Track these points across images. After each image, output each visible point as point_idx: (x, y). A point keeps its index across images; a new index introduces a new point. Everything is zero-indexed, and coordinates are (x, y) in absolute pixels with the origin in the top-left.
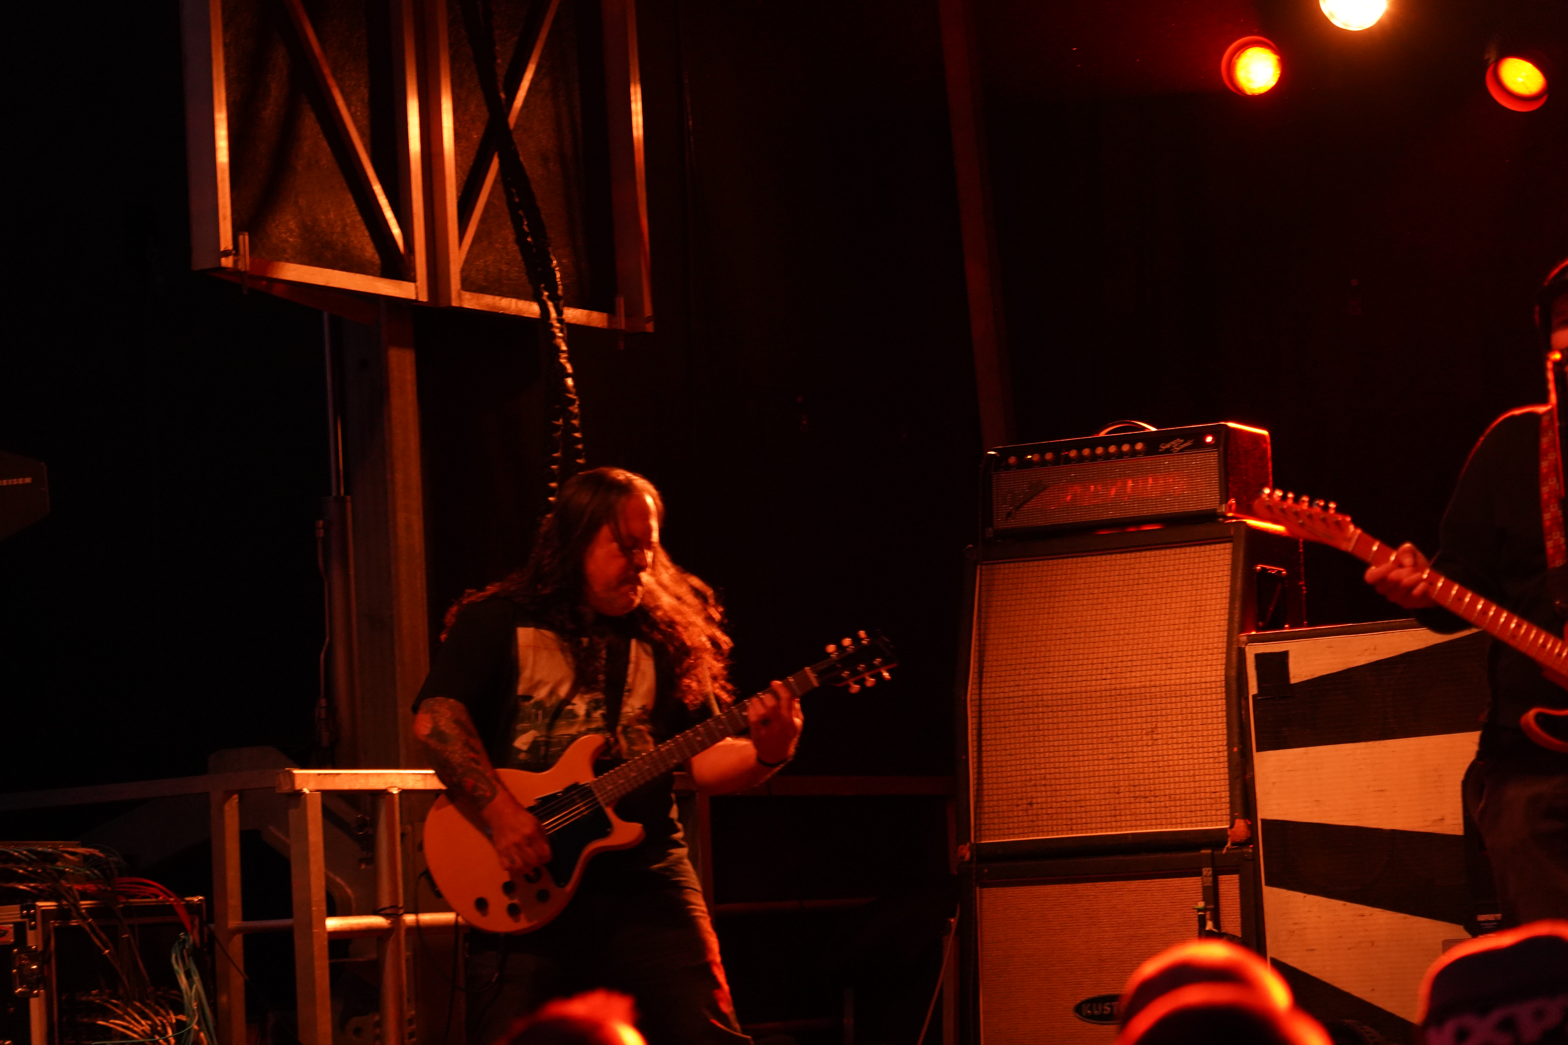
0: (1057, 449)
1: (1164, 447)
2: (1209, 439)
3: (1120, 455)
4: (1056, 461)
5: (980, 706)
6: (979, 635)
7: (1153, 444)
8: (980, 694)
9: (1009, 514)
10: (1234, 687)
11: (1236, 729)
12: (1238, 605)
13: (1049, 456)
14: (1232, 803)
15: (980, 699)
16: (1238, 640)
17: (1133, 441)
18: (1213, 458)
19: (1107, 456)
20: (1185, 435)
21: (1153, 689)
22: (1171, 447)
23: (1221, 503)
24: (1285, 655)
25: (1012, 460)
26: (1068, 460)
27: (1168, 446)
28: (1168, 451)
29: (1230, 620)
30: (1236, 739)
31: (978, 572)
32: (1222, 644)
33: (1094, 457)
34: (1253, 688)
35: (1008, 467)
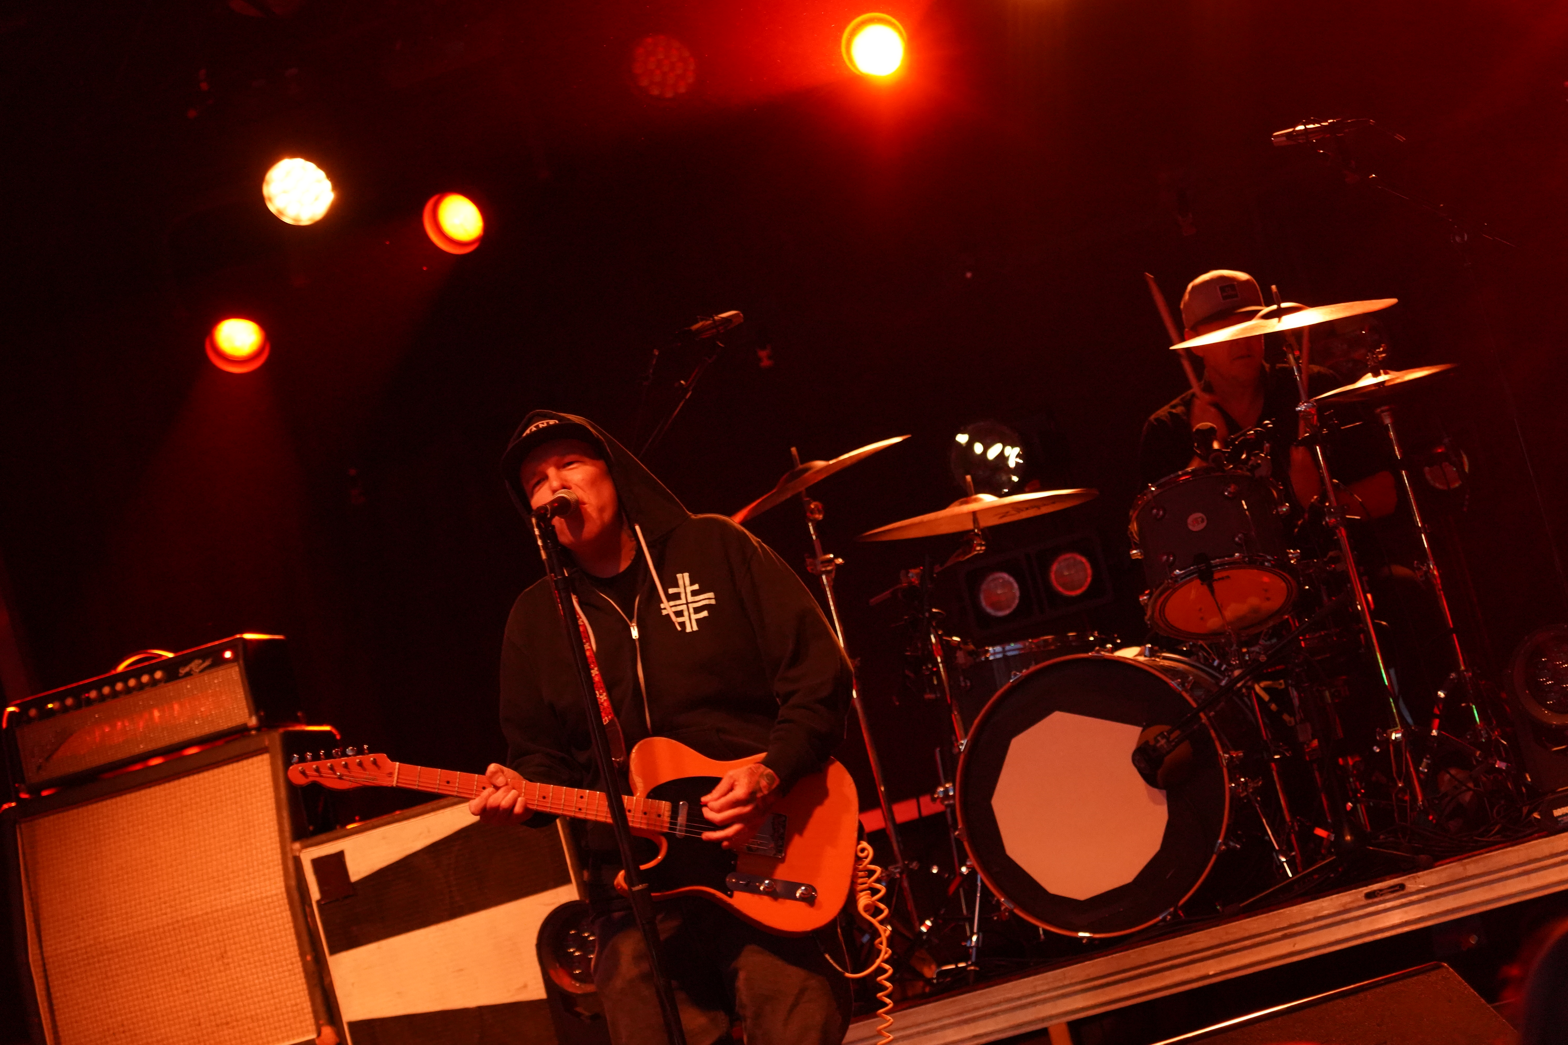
0: (76, 693)
1: (183, 671)
2: (228, 655)
3: (141, 687)
4: (78, 705)
5: (44, 965)
6: (30, 894)
7: (172, 671)
8: (42, 953)
9: (39, 768)
10: (296, 896)
11: (305, 937)
12: (285, 814)
13: (69, 701)
14: (315, 1012)
15: (43, 959)
16: (292, 849)
17: (151, 671)
18: (234, 673)
19: (128, 691)
20: (203, 656)
21: (215, 915)
22: (191, 670)
23: (250, 716)
24: (340, 855)
25: (33, 712)
26: (89, 702)
27: (187, 669)
28: (189, 674)
29: (281, 831)
30: (307, 947)
31: (18, 831)
32: (278, 857)
33: (115, 694)
34: (315, 894)
35: (30, 720)
